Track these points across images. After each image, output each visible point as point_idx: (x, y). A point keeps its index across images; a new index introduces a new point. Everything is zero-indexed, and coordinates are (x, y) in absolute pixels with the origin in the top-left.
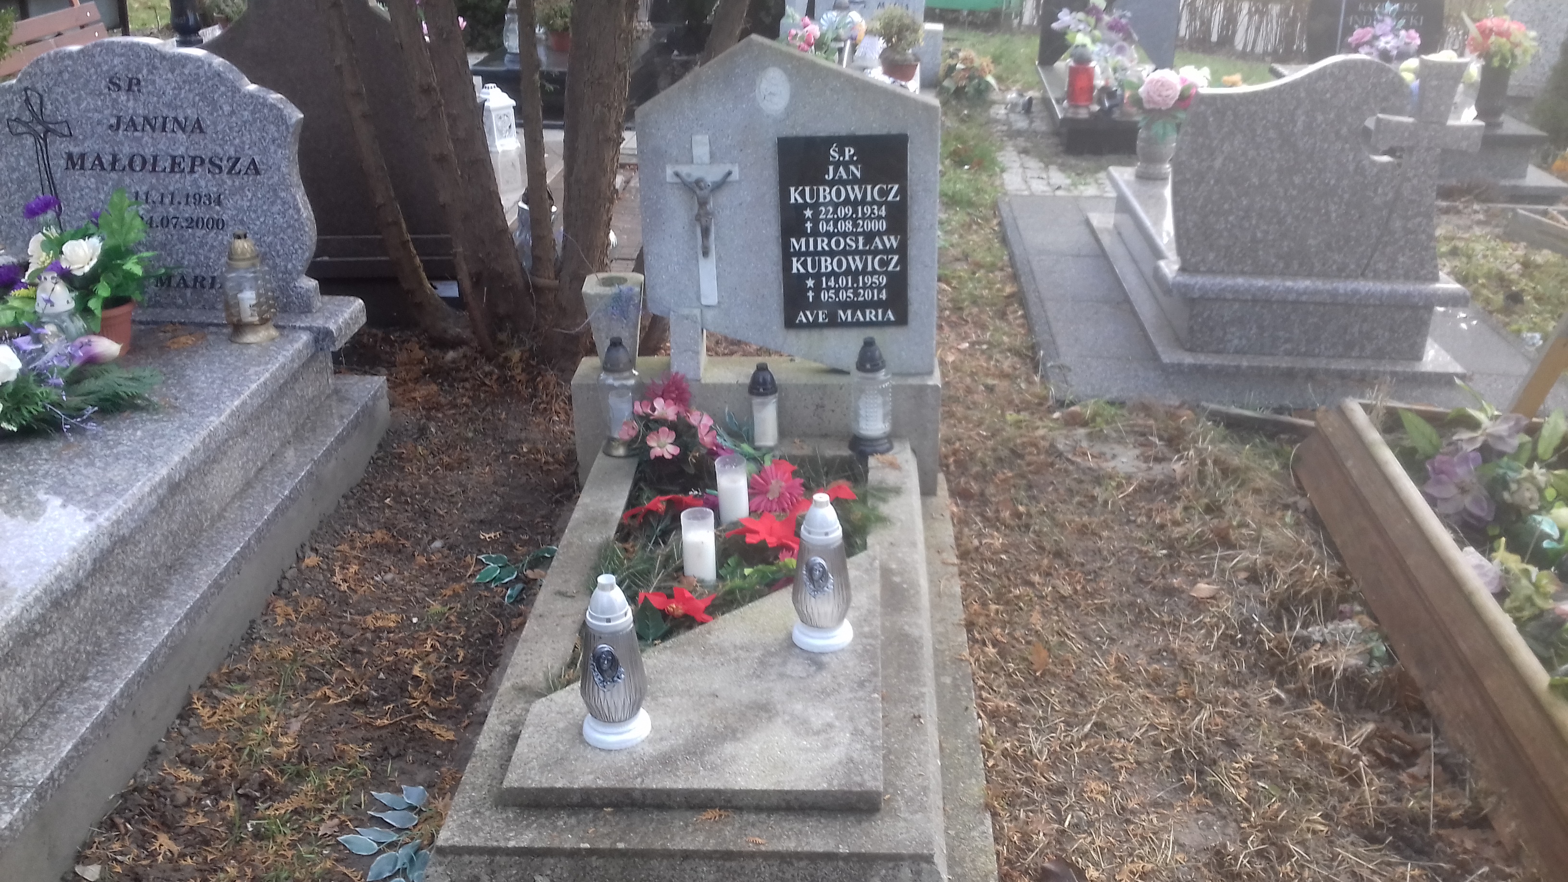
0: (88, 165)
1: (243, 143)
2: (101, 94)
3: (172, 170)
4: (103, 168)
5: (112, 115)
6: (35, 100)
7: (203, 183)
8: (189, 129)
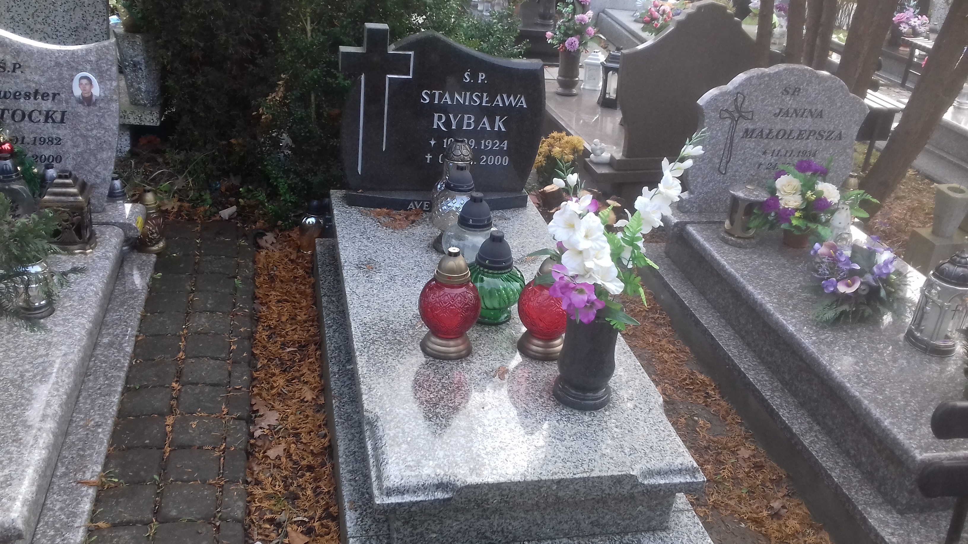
0: (754, 135)
1: (840, 123)
2: (777, 96)
3: (797, 138)
4: (762, 137)
5: (778, 108)
6: (740, 100)
7: (810, 145)
8: (815, 116)
